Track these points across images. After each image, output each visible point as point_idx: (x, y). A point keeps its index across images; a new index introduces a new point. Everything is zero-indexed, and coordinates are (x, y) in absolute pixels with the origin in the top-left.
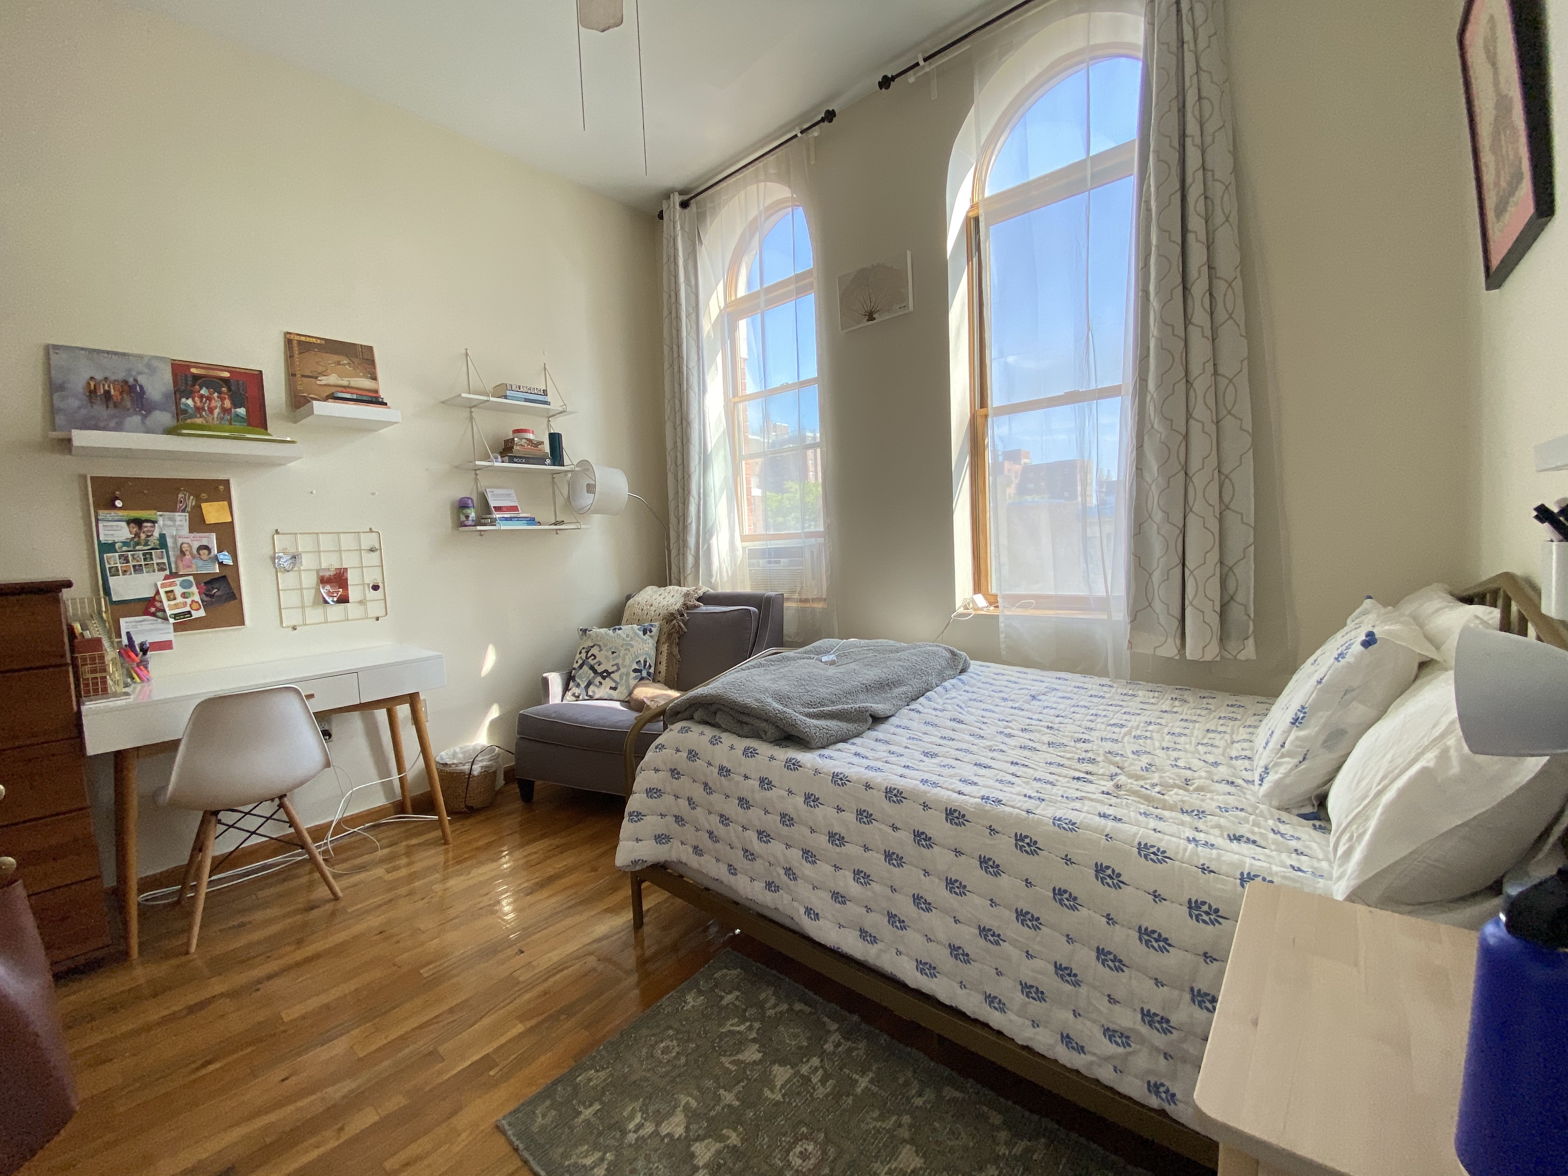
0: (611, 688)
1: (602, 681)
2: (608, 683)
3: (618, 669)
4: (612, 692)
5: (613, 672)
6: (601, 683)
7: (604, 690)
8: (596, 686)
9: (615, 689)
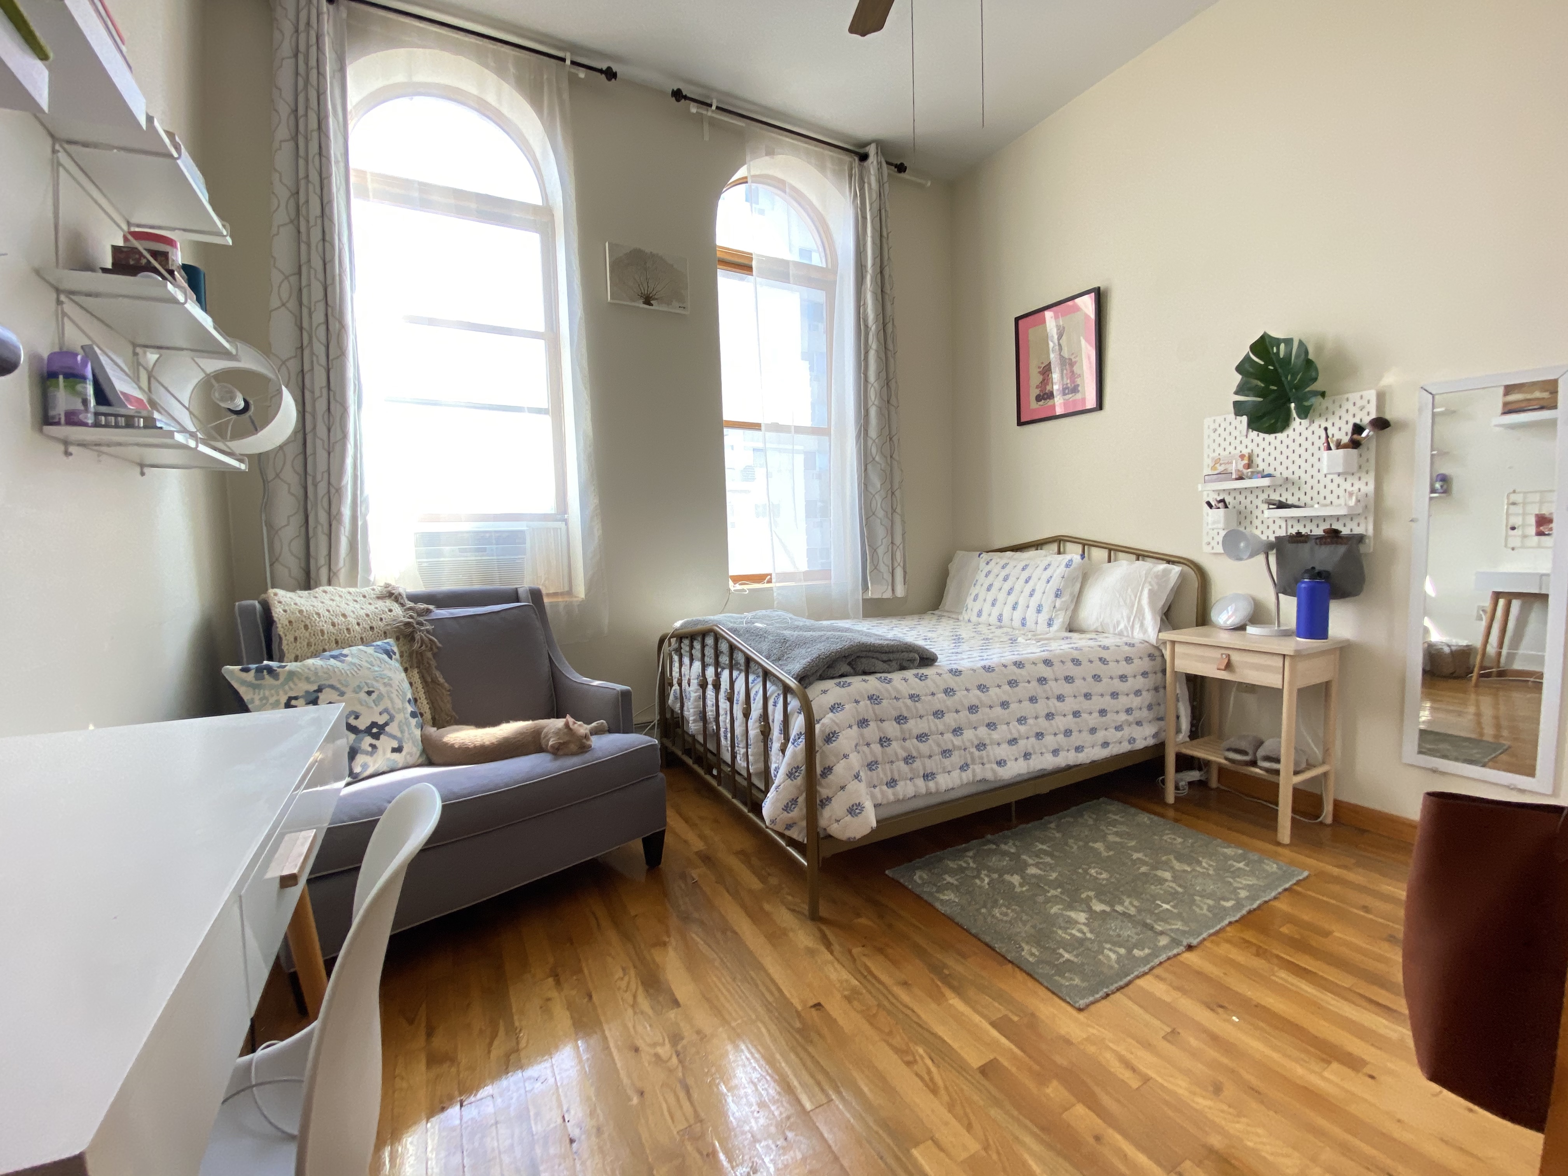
0: (394, 750)
1: (374, 742)
2: (385, 743)
3: (392, 718)
4: (396, 756)
5: (386, 724)
6: (373, 746)
7: (383, 757)
8: (367, 753)
9: (398, 750)
